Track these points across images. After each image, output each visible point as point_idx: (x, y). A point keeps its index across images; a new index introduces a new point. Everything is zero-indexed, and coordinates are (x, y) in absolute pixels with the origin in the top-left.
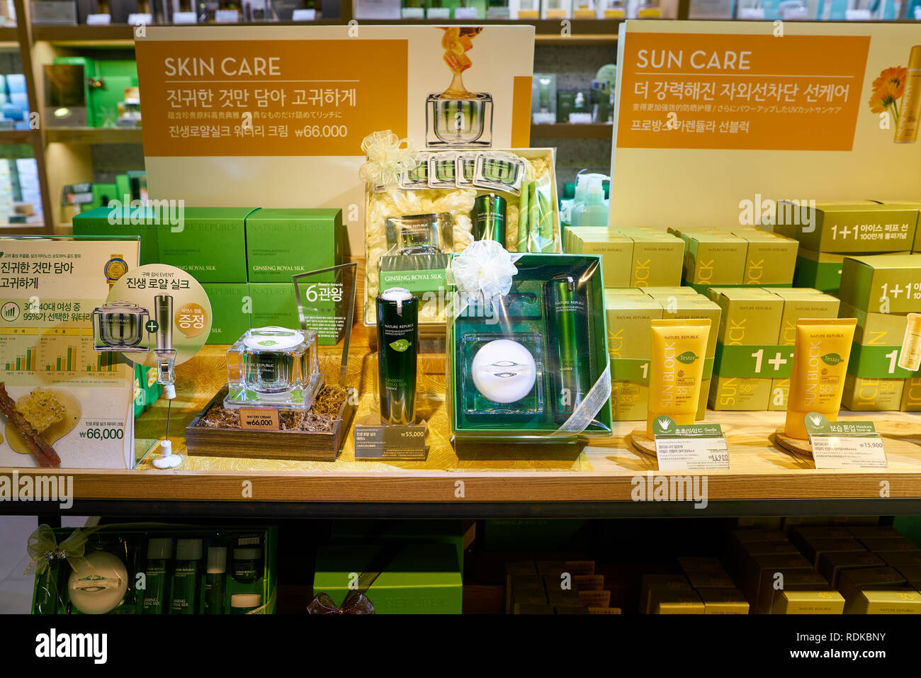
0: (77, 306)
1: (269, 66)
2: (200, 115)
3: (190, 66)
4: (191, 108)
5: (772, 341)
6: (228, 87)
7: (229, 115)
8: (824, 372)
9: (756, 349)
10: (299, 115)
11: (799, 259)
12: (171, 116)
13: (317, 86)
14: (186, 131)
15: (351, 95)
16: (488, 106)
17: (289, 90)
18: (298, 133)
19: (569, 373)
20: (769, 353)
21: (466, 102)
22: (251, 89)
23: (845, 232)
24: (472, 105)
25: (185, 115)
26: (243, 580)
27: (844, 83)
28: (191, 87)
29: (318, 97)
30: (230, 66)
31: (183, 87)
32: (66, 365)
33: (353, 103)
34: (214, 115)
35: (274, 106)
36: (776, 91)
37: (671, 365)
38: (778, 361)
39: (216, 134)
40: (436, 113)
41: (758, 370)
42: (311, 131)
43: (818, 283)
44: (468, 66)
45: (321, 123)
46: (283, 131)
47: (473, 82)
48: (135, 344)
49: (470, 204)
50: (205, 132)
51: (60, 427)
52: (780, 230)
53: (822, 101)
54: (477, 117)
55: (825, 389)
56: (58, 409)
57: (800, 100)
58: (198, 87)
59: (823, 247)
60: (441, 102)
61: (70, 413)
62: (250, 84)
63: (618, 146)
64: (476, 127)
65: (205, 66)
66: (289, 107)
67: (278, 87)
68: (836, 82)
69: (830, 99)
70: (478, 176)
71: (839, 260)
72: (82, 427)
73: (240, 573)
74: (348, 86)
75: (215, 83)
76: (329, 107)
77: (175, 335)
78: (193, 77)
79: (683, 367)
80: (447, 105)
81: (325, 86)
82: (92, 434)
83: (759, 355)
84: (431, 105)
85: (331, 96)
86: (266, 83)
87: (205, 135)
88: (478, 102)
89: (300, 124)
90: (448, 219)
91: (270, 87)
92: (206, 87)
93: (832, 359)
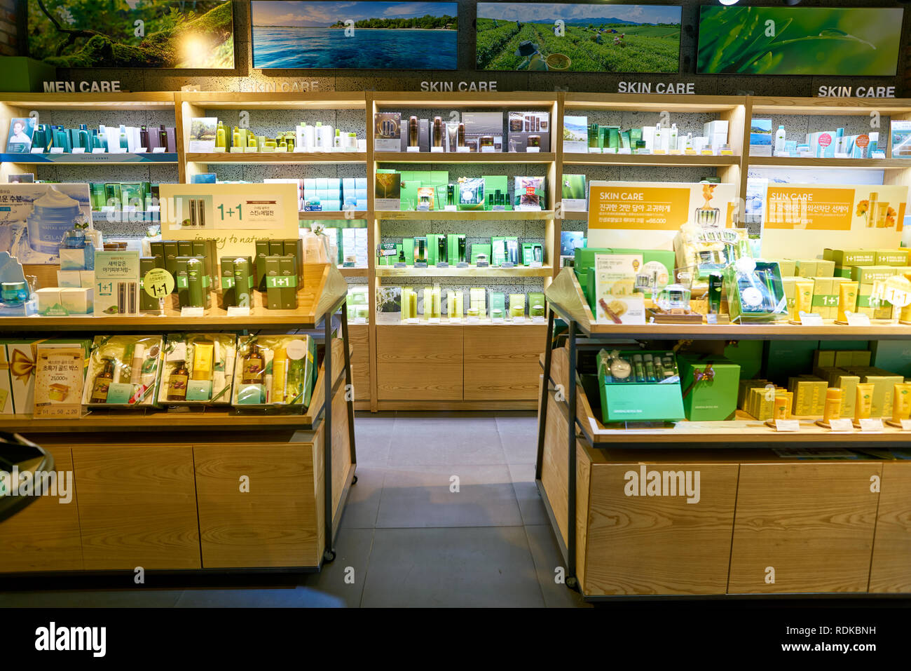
0: (624, 275)
1: (639, 197)
2: (611, 214)
3: (610, 195)
4: (608, 211)
5: (830, 294)
6: (623, 204)
7: (622, 214)
8: (849, 299)
9: (824, 296)
10: (648, 215)
11: (835, 269)
12: (600, 214)
13: (656, 204)
14: (605, 220)
15: (668, 208)
16: (718, 212)
17: (646, 205)
18: (647, 221)
19: (772, 296)
20: (829, 298)
21: (710, 211)
22: (631, 204)
23: (851, 259)
24: (712, 212)
25: (605, 214)
26: (667, 368)
27: (846, 205)
28: (609, 203)
29: (656, 208)
30: (624, 196)
31: (606, 203)
32: (622, 293)
33: (669, 210)
34: (617, 214)
35: (639, 211)
36: (821, 208)
37: (802, 296)
38: (832, 301)
39: (617, 221)
40: (699, 215)
41: (825, 304)
42: (652, 221)
43: (843, 275)
44: (711, 198)
45: (656, 217)
46: (642, 221)
47: (713, 204)
48: (646, 286)
49: (723, 248)
50: (612, 220)
51: (621, 312)
52: (826, 258)
53: (839, 212)
54: (714, 216)
55: (850, 304)
56: (620, 307)
57: (831, 211)
58: (612, 203)
59: (843, 264)
60: (701, 211)
61: (625, 307)
62: (631, 203)
63: (765, 227)
64: (713, 220)
65: (615, 196)
66: (645, 211)
67: (642, 204)
68: (844, 205)
69: (842, 211)
70: (723, 238)
71: (850, 268)
72: (628, 312)
73: (666, 365)
74: (667, 205)
75: (618, 202)
76: (659, 212)
77: (658, 283)
78: (610, 200)
79: (806, 296)
80: (703, 212)
81: (659, 204)
82: (632, 314)
83: (826, 298)
84: (697, 212)
85: (661, 208)
86: (637, 202)
87: (612, 221)
88: (714, 211)
89: (648, 218)
90: (716, 253)
91: (639, 204)
92: (615, 203)
93: (851, 294)
